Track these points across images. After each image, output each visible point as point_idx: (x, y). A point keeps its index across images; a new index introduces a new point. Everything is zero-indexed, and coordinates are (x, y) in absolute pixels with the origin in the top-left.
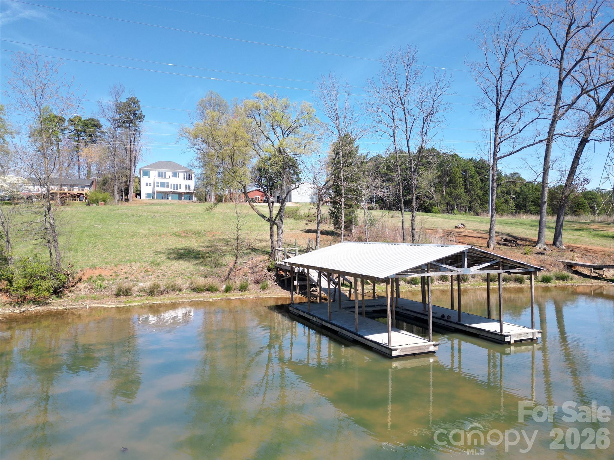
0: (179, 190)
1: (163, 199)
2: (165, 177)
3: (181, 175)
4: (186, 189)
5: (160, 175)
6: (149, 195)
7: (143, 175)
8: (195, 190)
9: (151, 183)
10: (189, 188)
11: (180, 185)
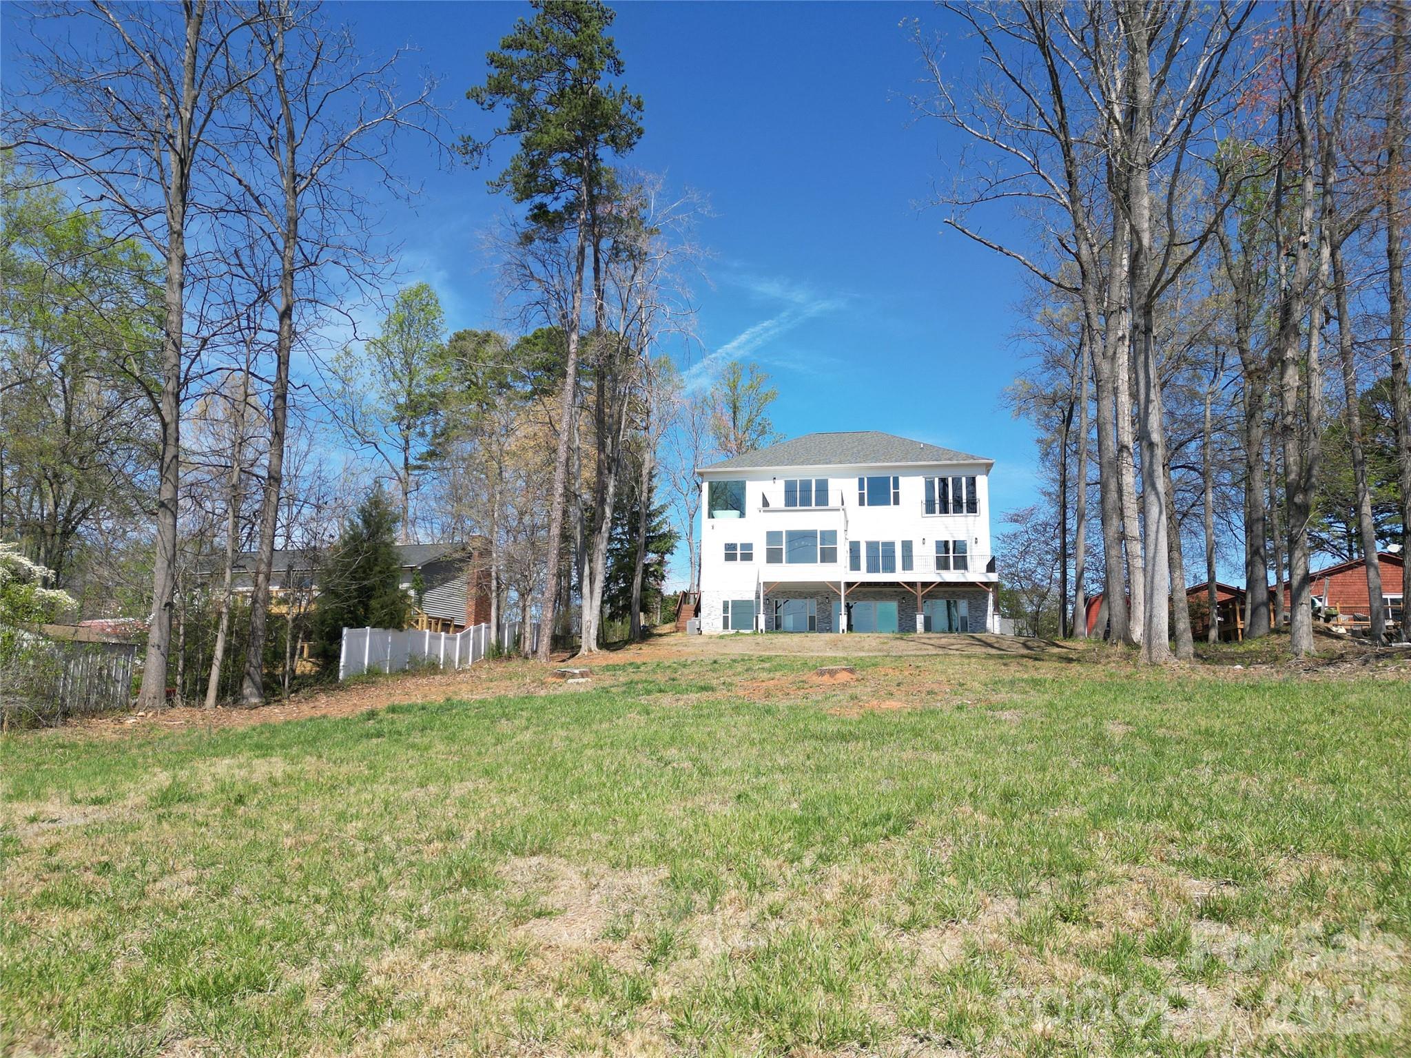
0: (900, 576)
1: (812, 628)
2: (823, 499)
3: (913, 489)
4: (942, 564)
5: (798, 496)
6: (738, 613)
7: (713, 506)
8: (991, 567)
9: (748, 546)
10: (961, 563)
11: (907, 546)
